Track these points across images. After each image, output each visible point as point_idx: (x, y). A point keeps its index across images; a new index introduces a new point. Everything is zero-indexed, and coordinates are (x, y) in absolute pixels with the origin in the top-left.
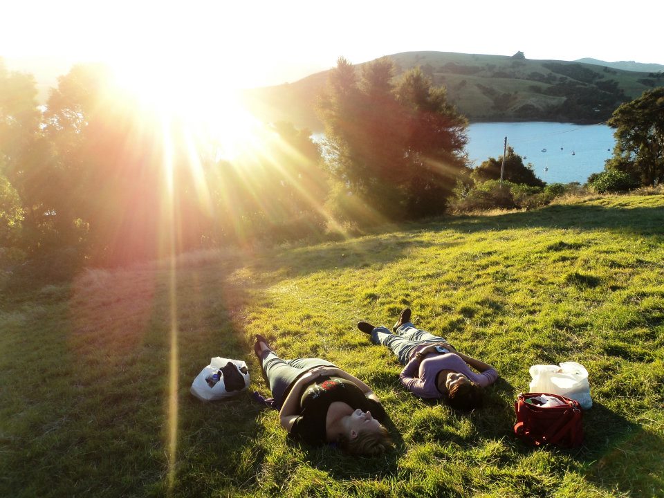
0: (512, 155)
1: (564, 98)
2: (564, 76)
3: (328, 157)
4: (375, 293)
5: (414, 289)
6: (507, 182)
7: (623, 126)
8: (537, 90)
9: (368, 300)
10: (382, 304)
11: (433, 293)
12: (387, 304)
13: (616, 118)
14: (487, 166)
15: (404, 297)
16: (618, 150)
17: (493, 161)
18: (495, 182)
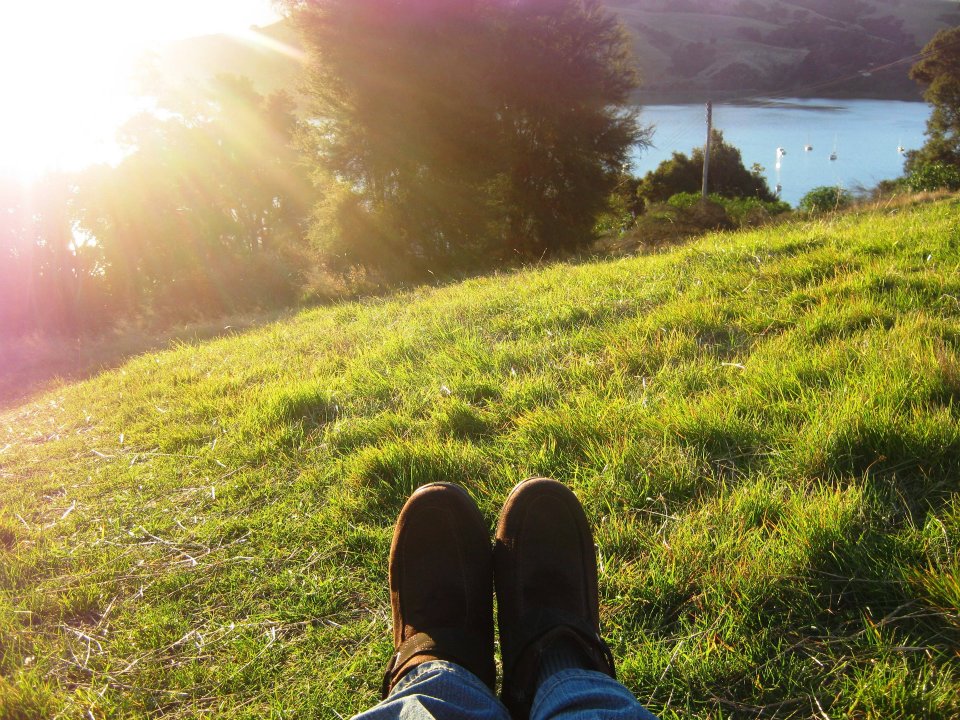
0: (721, 146)
1: (805, 52)
2: (804, 9)
3: (317, 123)
4: (329, 394)
5: (520, 365)
6: (716, 197)
7: (944, 77)
8: (752, 36)
9: (282, 432)
10: (346, 445)
11: (618, 378)
12: (373, 441)
13: (930, 59)
14: (670, 170)
15: (466, 405)
16: (936, 124)
17: (680, 158)
18: (689, 196)
